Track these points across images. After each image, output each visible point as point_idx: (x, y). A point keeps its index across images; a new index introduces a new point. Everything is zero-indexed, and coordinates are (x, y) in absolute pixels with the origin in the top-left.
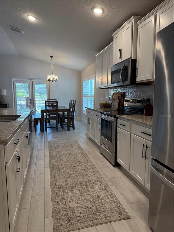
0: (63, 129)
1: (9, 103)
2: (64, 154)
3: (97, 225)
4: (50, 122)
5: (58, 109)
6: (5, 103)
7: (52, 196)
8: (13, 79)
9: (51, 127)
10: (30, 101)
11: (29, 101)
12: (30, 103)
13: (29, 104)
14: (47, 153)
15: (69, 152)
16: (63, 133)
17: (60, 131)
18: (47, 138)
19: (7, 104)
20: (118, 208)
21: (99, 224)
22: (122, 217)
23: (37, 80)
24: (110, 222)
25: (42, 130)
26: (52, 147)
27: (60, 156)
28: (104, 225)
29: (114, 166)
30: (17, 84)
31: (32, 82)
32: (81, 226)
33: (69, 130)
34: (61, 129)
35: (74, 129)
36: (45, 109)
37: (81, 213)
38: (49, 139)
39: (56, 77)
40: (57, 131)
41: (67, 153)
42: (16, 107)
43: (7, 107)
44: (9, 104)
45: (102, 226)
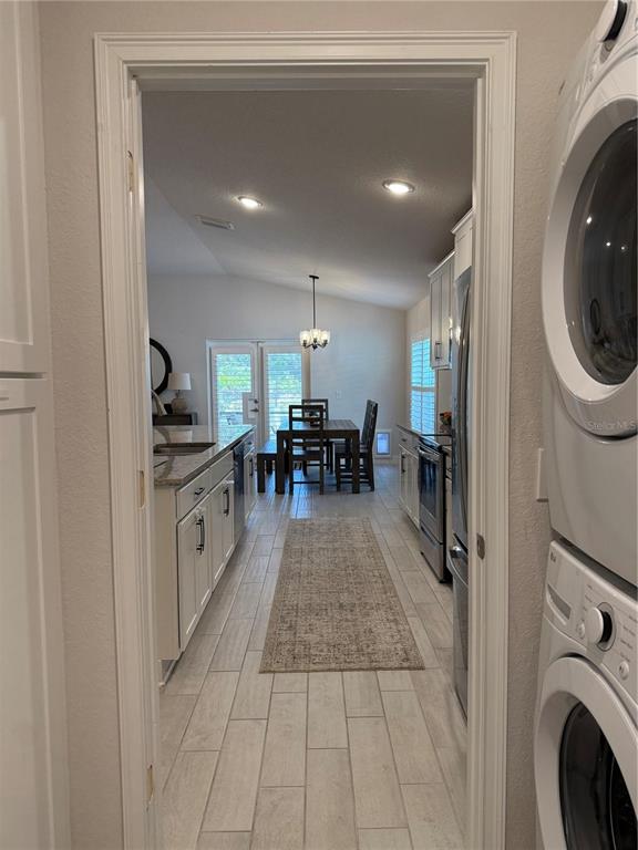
0: (339, 489)
1: (195, 410)
2: (320, 548)
3: (346, 670)
4: (308, 468)
5: (324, 428)
6: (187, 412)
7: (270, 622)
8: (209, 344)
9: (309, 482)
10: (255, 406)
11: (252, 405)
12: (256, 410)
13: (252, 415)
14: (280, 542)
15: (336, 545)
16: (337, 498)
17: (331, 493)
18: (289, 510)
19: (190, 416)
20: (405, 652)
21: (351, 670)
22: (405, 664)
23: (275, 344)
24: (376, 669)
25: (280, 490)
26: (296, 532)
27: (311, 552)
28: (361, 673)
29: (441, 582)
30: (220, 357)
31: (262, 349)
32: (313, 667)
33: (356, 491)
34: (335, 489)
35: (373, 489)
36: (288, 429)
37: (322, 651)
38: (293, 511)
39: (323, 336)
40: (322, 493)
41: (330, 546)
42: (214, 423)
43: (191, 424)
44: (196, 414)
45: (355, 673)
